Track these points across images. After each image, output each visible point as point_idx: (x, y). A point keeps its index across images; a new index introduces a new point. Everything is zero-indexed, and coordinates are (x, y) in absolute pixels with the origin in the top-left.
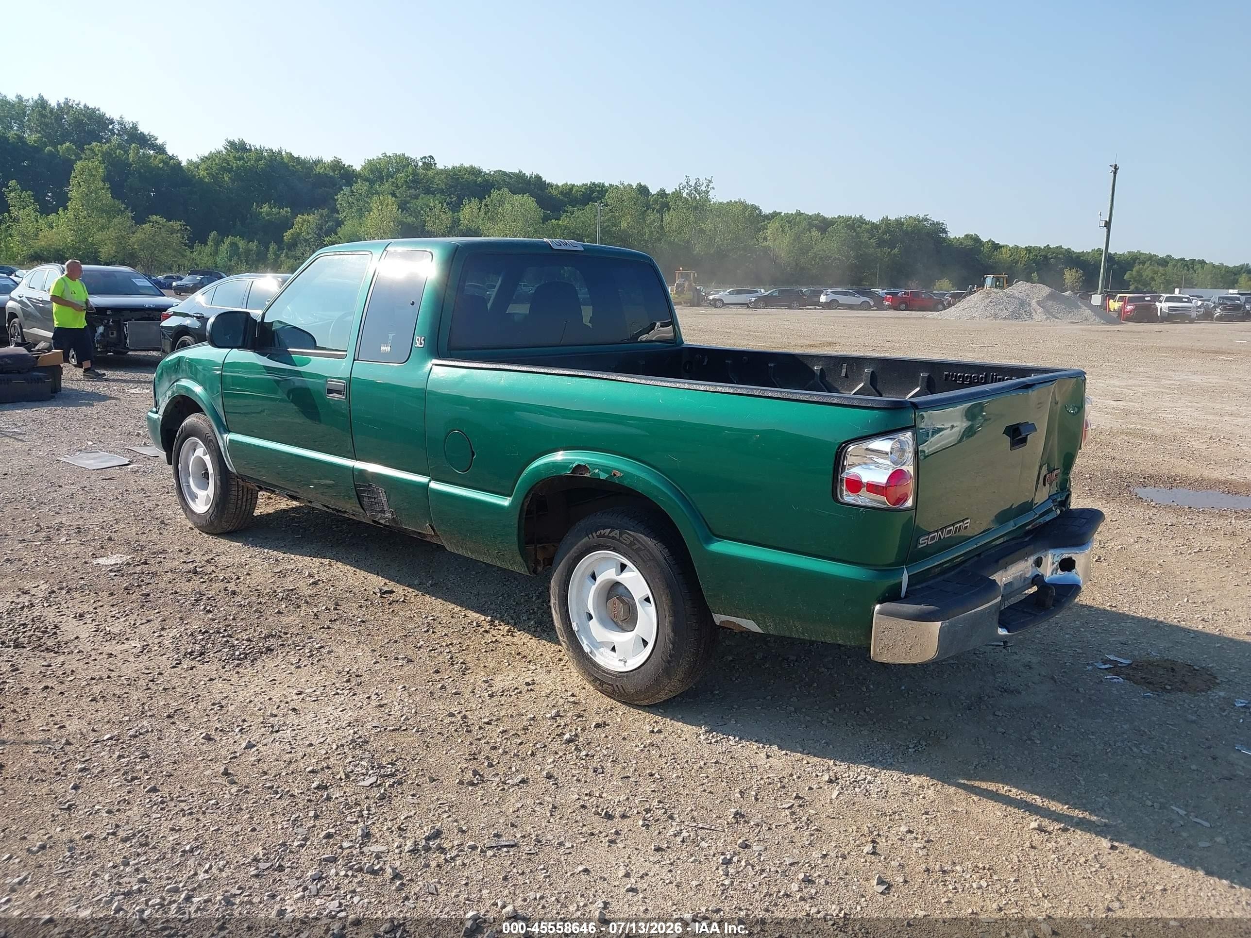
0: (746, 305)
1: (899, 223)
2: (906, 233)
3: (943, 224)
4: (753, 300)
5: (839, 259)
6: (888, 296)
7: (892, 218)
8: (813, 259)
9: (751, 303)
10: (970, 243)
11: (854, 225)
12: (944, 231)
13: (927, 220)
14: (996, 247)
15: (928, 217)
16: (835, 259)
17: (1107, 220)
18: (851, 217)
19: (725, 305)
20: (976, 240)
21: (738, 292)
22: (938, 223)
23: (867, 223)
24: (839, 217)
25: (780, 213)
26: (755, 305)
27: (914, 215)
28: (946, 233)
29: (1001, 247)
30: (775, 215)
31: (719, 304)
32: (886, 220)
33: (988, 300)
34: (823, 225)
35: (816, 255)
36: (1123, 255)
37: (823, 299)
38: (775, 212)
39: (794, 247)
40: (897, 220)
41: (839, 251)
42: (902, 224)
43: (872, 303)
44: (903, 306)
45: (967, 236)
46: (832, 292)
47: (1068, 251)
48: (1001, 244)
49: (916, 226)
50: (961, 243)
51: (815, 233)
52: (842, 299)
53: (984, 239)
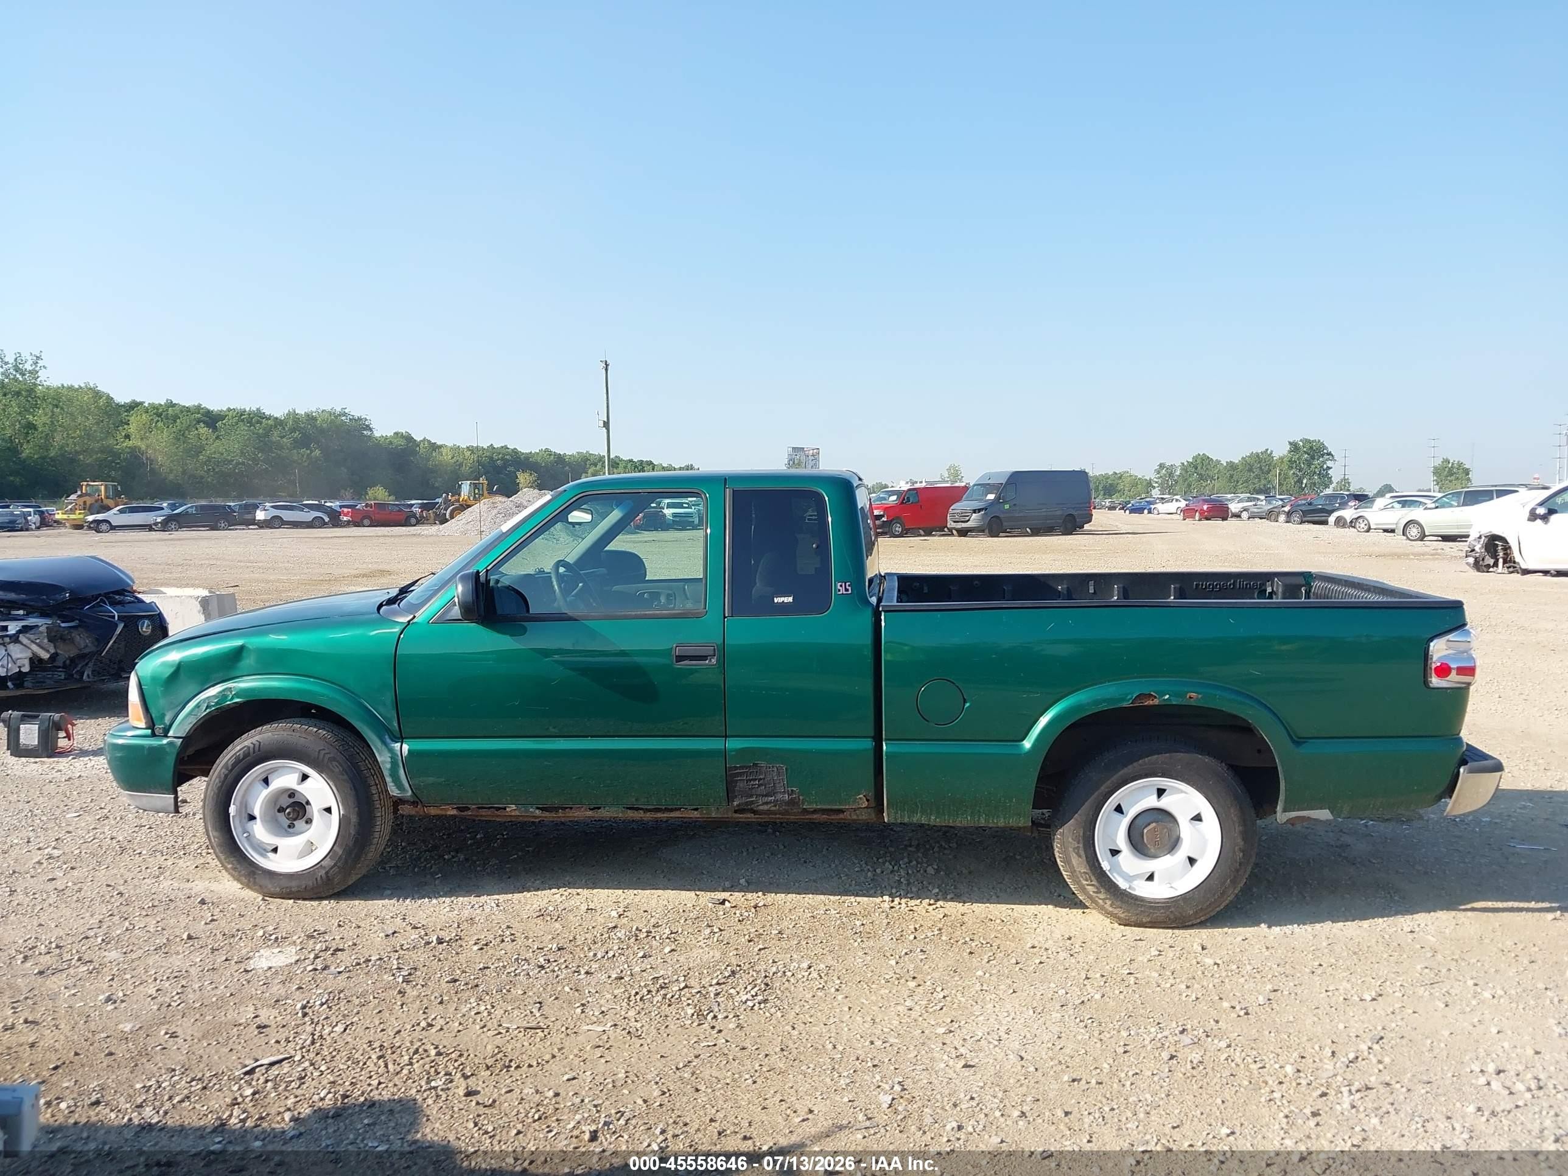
0: (149, 528)
1: (310, 418)
2: (322, 431)
3: (366, 420)
4: (159, 520)
5: (243, 463)
6: (346, 510)
7: (301, 411)
8: (205, 464)
9: (156, 524)
10: (403, 442)
11: (254, 419)
12: (368, 428)
13: (345, 414)
14: (434, 447)
15: (346, 411)
16: (238, 463)
17: (606, 420)
18: (245, 411)
19: (113, 528)
20: (409, 438)
21: (133, 510)
22: (360, 419)
23: (269, 418)
24: (229, 410)
25: (141, 403)
26: (165, 526)
27: (328, 408)
28: (371, 430)
29: (440, 447)
30: (134, 406)
31: (104, 527)
32: (293, 415)
33: (495, 511)
34: (211, 419)
35: (209, 459)
36: (572, 456)
37: (260, 515)
38: (134, 402)
39: (177, 448)
40: (307, 415)
41: (242, 453)
42: (315, 419)
43: (327, 519)
44: (366, 522)
45: (396, 434)
46: (272, 507)
47: (515, 451)
48: (439, 443)
49: (332, 422)
50: (391, 443)
51: (203, 430)
52: (287, 515)
53: (418, 438)
